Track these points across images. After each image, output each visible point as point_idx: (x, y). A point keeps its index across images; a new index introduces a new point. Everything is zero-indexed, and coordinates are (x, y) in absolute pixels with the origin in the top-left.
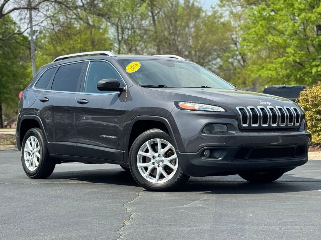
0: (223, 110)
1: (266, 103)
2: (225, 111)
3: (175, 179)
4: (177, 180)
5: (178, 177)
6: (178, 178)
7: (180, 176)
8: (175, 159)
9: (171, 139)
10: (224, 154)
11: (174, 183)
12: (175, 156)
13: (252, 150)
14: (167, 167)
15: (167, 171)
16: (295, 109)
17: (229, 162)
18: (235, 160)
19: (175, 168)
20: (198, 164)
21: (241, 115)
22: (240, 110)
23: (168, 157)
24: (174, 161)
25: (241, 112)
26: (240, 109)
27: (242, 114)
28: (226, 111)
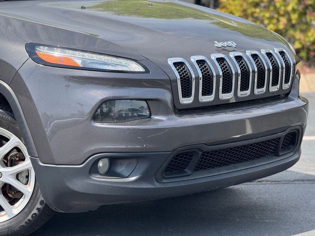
0: (140, 69)
1: (225, 44)
2: (144, 70)
3: (28, 215)
4: (32, 217)
5: (35, 211)
6: (35, 214)
7: (38, 209)
8: (28, 171)
9: (18, 127)
10: (143, 167)
11: (25, 224)
12: (27, 164)
13: (200, 153)
14: (8, 187)
15: (9, 195)
16: (282, 53)
17: (153, 184)
18: (165, 178)
19: (28, 190)
20: (83, 191)
21: (179, 77)
22: (176, 67)
23: (12, 165)
24: (24, 175)
25: (178, 70)
26: (176, 64)
27: (180, 75)
28: (147, 71)
